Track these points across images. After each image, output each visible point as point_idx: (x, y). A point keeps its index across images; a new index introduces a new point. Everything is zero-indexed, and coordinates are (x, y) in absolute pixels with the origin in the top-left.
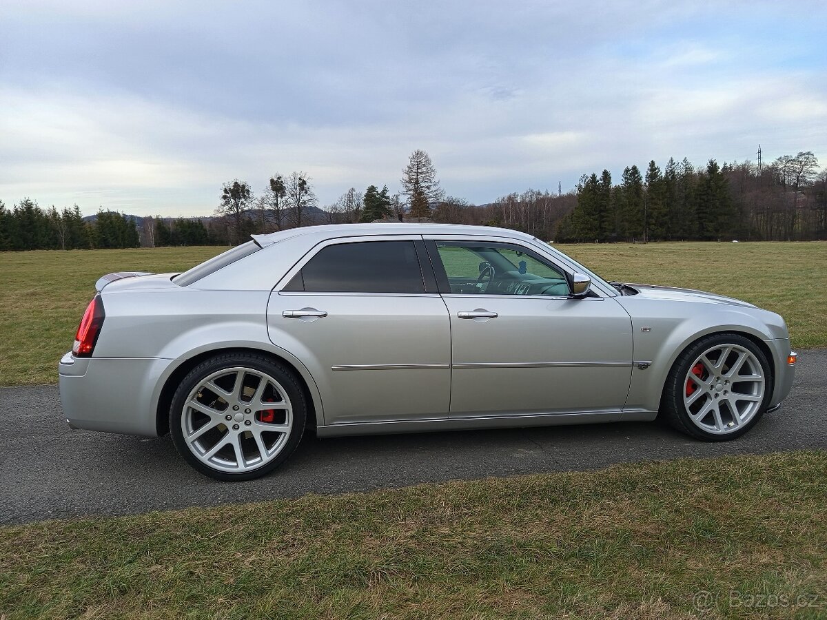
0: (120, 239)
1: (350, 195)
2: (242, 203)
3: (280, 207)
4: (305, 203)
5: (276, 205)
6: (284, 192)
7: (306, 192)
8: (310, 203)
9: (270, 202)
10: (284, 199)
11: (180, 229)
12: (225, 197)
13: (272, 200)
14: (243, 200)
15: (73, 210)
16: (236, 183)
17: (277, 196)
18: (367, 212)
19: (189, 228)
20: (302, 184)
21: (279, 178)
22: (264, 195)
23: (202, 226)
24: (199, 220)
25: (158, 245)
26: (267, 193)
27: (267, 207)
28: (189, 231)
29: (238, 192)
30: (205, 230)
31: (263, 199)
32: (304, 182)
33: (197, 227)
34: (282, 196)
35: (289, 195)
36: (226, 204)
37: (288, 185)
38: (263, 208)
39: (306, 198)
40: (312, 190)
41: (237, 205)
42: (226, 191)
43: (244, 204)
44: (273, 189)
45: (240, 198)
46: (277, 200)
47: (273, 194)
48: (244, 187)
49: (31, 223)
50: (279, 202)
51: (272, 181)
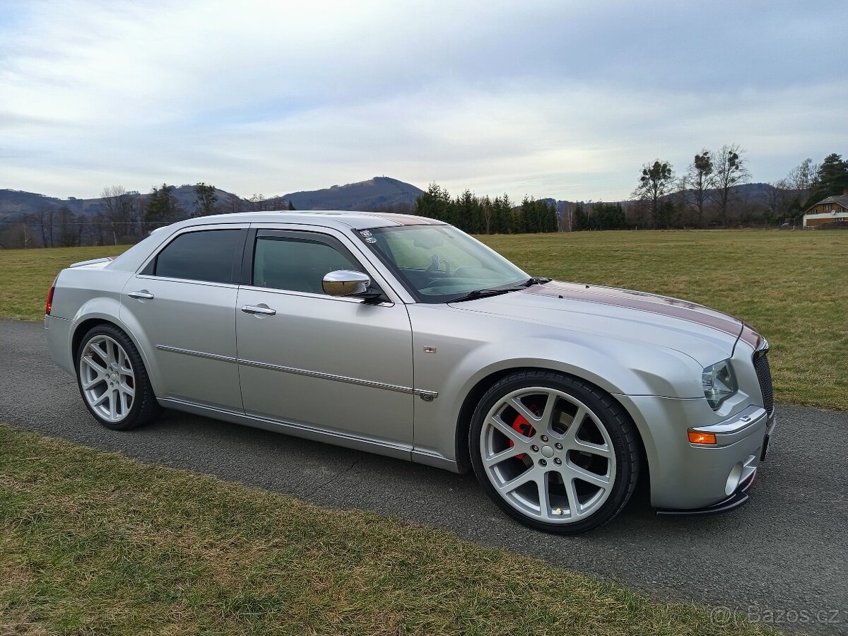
0: (540, 224)
1: (806, 166)
2: (662, 184)
3: (705, 186)
4: (733, 180)
5: (700, 184)
6: (711, 169)
7: (737, 168)
8: (741, 180)
9: (692, 181)
10: (708, 177)
11: (598, 214)
12: (643, 179)
13: (695, 179)
14: (663, 180)
15: (503, 199)
16: (657, 163)
17: (701, 174)
18: (822, 188)
19: (607, 211)
20: (733, 160)
21: (706, 154)
22: (686, 174)
23: (621, 210)
24: (618, 203)
25: (574, 229)
26: (690, 172)
27: (688, 187)
28: (607, 214)
29: (658, 172)
30: (624, 214)
31: (685, 178)
32: (736, 156)
33: (615, 211)
34: (706, 174)
35: (715, 172)
36: (644, 185)
37: (716, 161)
38: (684, 188)
39: (736, 174)
40: (744, 165)
41: (655, 186)
42: (645, 172)
43: (664, 185)
44: (698, 166)
45: (659, 179)
46: (701, 179)
47: (696, 171)
48: (665, 166)
49: (468, 211)
50: (703, 180)
51: (697, 157)
